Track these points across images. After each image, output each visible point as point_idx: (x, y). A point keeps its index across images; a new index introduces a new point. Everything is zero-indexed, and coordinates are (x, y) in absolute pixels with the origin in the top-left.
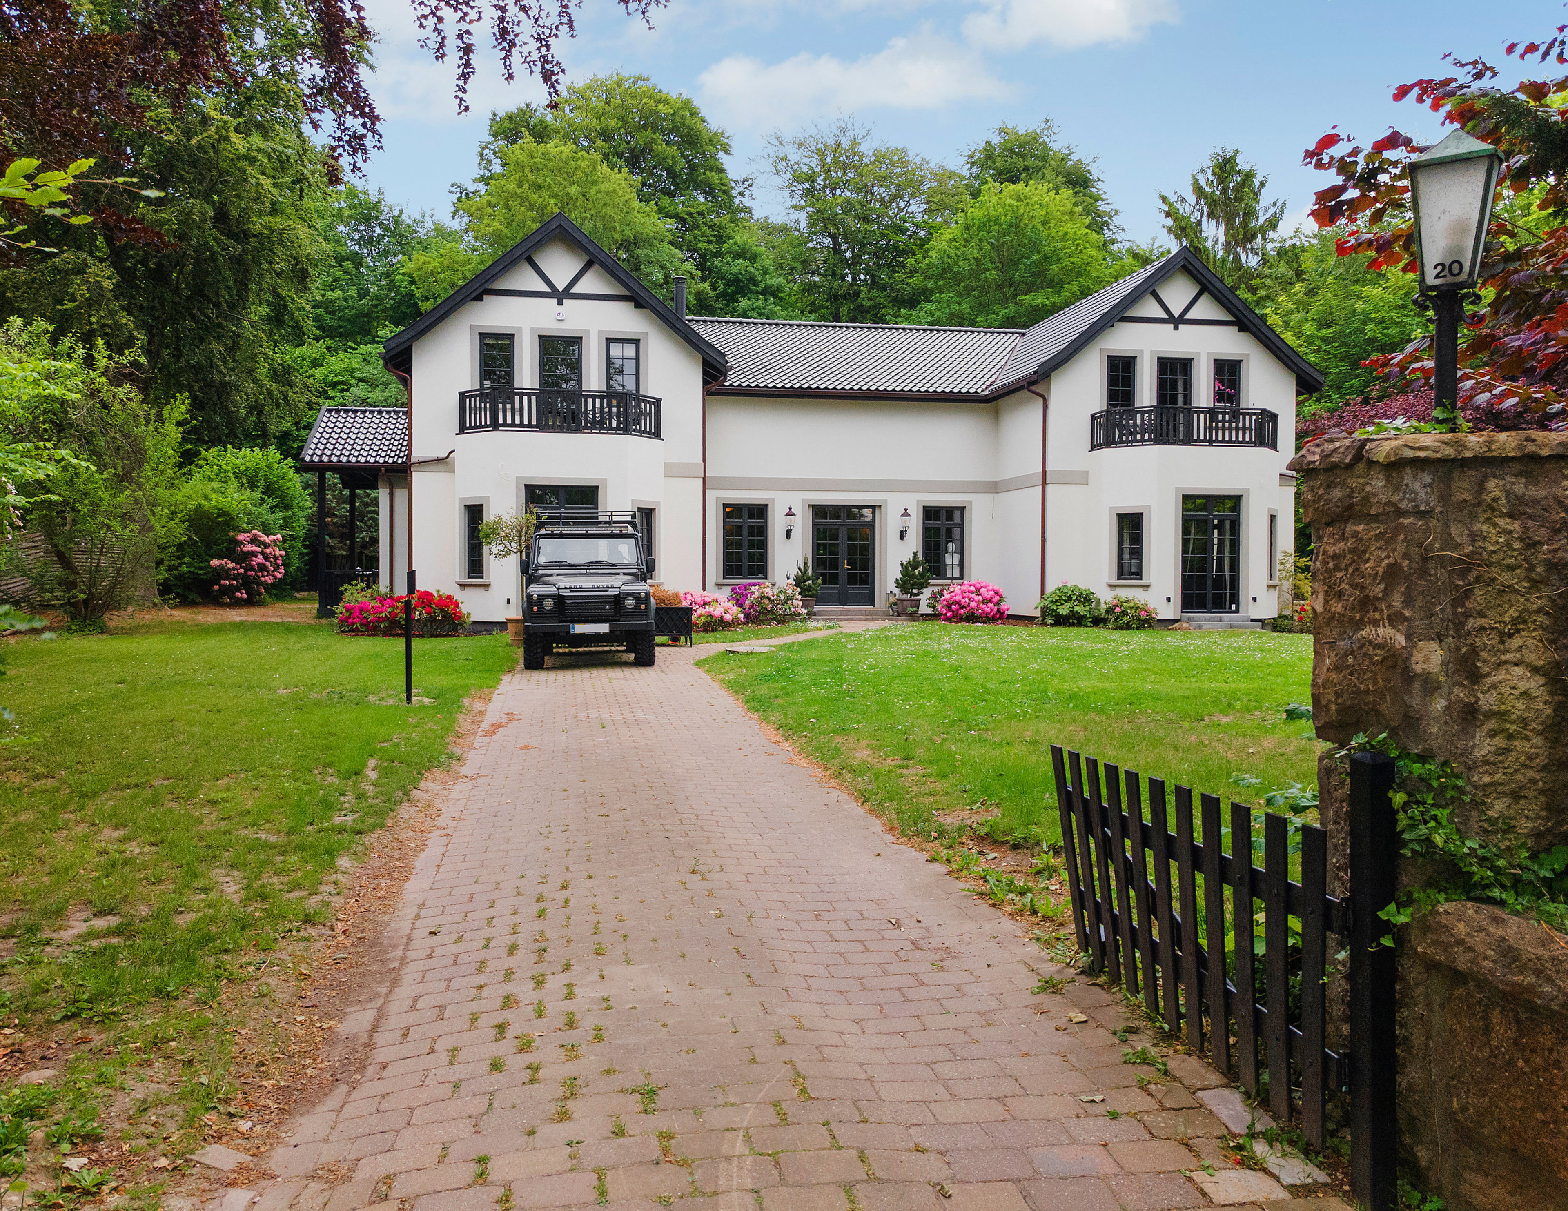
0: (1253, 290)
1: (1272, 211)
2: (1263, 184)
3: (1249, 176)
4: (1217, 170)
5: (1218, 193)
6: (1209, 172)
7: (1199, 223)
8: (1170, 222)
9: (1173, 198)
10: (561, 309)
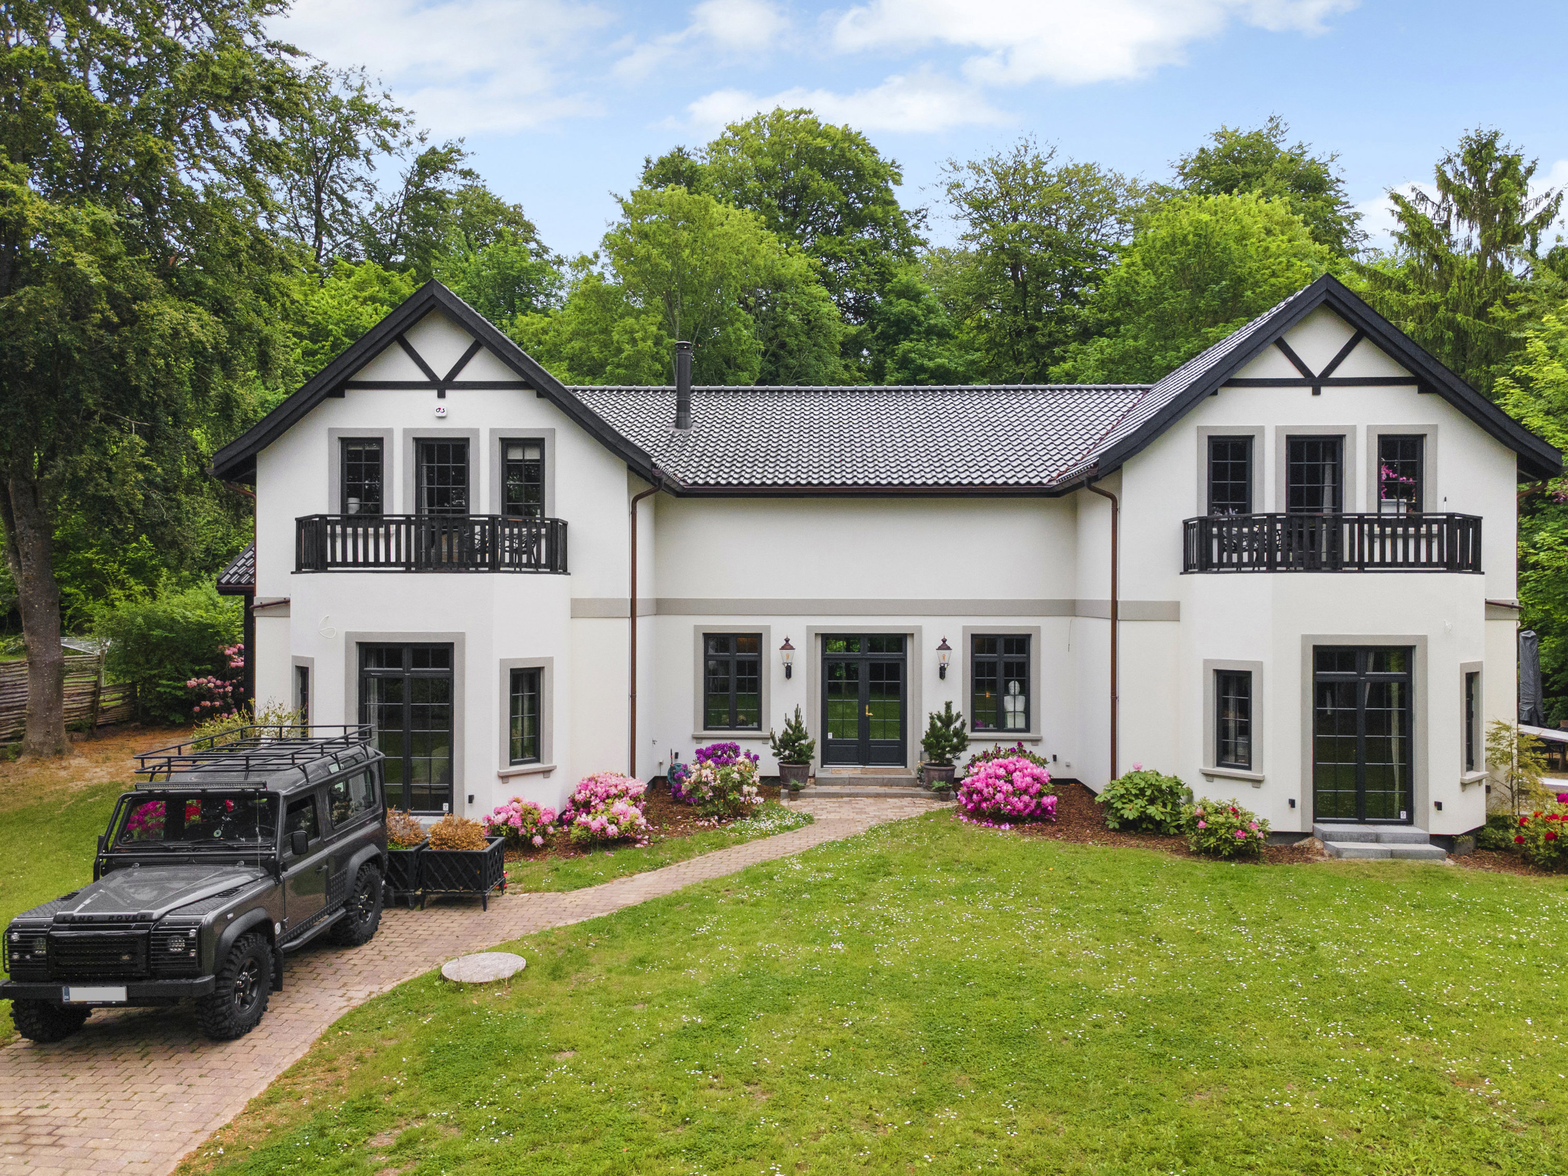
0: (1510, 306)
1: (1544, 204)
2: (1530, 171)
3: (1510, 164)
4: (1468, 159)
5: (1470, 186)
6: (1458, 161)
7: (1447, 225)
8: (1401, 227)
9: (1410, 196)
10: (441, 403)
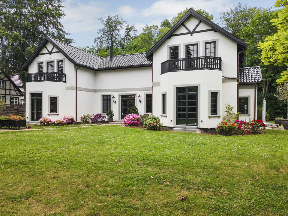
10: (50, 56)
